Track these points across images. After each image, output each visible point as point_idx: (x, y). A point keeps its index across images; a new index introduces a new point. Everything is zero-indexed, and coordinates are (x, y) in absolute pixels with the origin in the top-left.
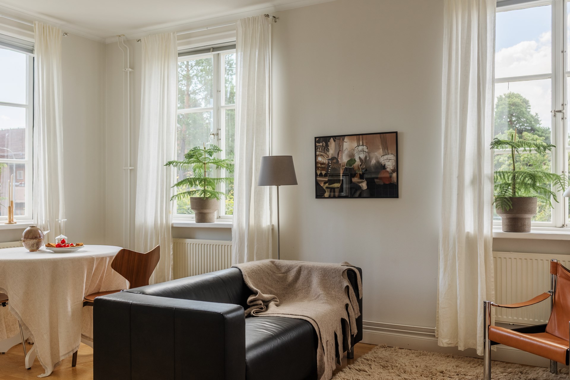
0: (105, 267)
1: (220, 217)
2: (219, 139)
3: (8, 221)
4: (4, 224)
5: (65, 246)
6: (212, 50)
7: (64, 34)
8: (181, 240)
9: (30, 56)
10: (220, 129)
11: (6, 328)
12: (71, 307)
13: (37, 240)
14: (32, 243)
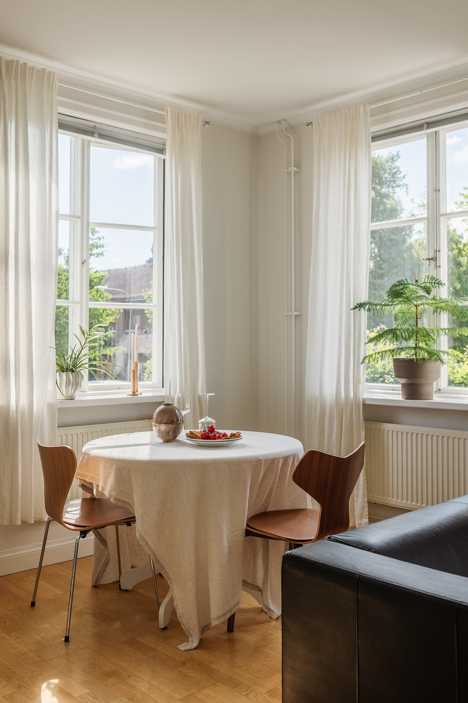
0: (277, 474)
1: (439, 390)
2: (437, 267)
3: (130, 390)
4: (125, 396)
5: (214, 438)
6: (426, 126)
7: (205, 124)
8: (376, 425)
9: (159, 158)
10: (439, 251)
11: (130, 549)
12: (228, 539)
13: (173, 426)
14: (168, 429)
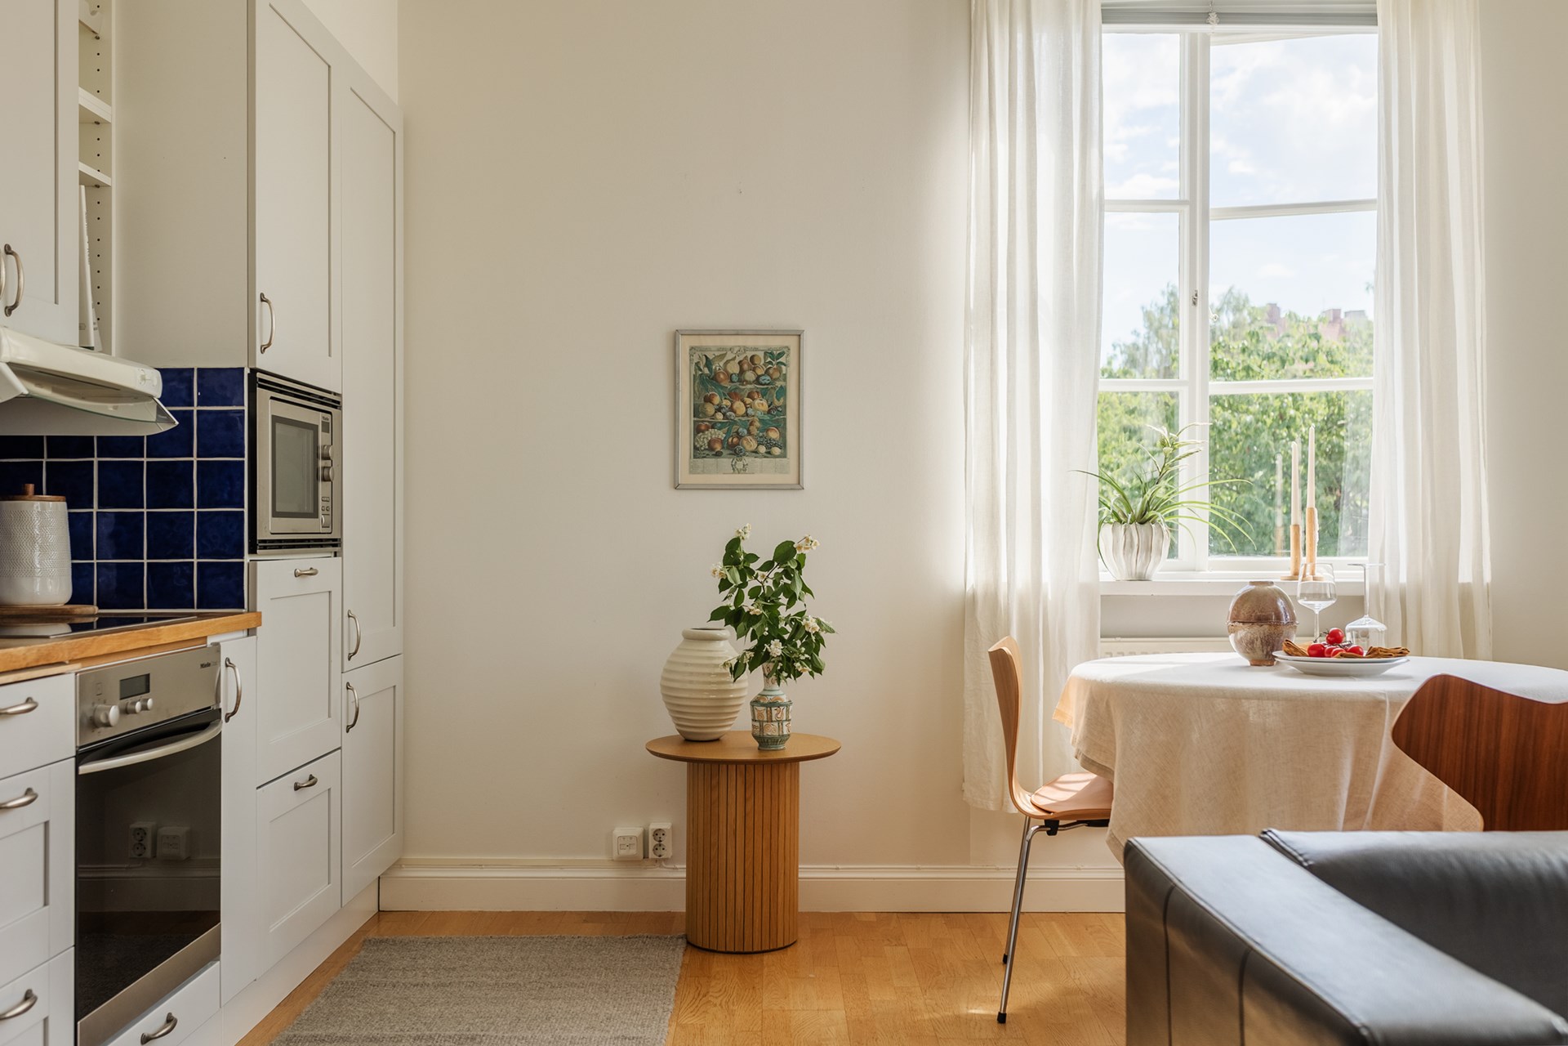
5: (1337, 653)
13: (1269, 628)
14: (1249, 635)
